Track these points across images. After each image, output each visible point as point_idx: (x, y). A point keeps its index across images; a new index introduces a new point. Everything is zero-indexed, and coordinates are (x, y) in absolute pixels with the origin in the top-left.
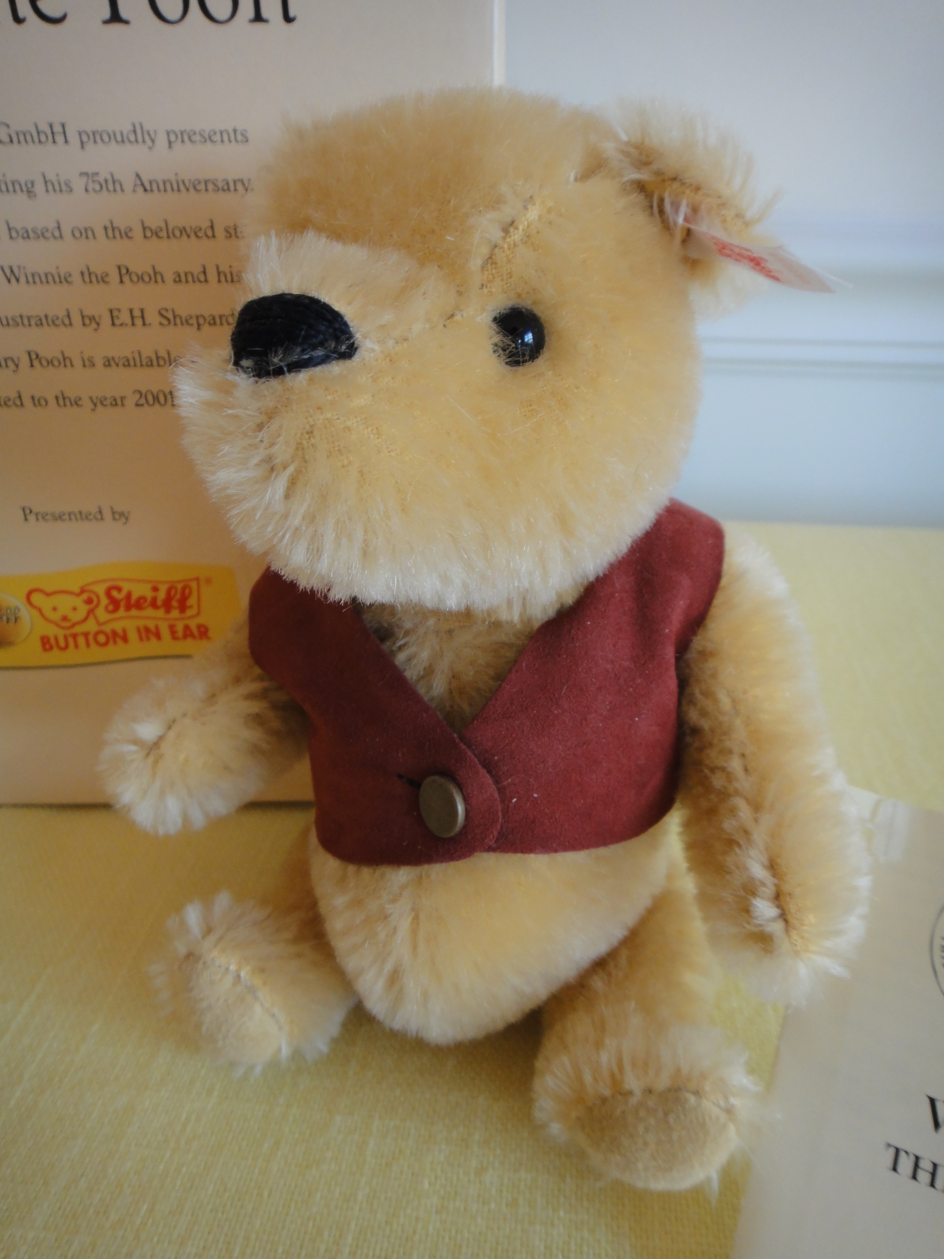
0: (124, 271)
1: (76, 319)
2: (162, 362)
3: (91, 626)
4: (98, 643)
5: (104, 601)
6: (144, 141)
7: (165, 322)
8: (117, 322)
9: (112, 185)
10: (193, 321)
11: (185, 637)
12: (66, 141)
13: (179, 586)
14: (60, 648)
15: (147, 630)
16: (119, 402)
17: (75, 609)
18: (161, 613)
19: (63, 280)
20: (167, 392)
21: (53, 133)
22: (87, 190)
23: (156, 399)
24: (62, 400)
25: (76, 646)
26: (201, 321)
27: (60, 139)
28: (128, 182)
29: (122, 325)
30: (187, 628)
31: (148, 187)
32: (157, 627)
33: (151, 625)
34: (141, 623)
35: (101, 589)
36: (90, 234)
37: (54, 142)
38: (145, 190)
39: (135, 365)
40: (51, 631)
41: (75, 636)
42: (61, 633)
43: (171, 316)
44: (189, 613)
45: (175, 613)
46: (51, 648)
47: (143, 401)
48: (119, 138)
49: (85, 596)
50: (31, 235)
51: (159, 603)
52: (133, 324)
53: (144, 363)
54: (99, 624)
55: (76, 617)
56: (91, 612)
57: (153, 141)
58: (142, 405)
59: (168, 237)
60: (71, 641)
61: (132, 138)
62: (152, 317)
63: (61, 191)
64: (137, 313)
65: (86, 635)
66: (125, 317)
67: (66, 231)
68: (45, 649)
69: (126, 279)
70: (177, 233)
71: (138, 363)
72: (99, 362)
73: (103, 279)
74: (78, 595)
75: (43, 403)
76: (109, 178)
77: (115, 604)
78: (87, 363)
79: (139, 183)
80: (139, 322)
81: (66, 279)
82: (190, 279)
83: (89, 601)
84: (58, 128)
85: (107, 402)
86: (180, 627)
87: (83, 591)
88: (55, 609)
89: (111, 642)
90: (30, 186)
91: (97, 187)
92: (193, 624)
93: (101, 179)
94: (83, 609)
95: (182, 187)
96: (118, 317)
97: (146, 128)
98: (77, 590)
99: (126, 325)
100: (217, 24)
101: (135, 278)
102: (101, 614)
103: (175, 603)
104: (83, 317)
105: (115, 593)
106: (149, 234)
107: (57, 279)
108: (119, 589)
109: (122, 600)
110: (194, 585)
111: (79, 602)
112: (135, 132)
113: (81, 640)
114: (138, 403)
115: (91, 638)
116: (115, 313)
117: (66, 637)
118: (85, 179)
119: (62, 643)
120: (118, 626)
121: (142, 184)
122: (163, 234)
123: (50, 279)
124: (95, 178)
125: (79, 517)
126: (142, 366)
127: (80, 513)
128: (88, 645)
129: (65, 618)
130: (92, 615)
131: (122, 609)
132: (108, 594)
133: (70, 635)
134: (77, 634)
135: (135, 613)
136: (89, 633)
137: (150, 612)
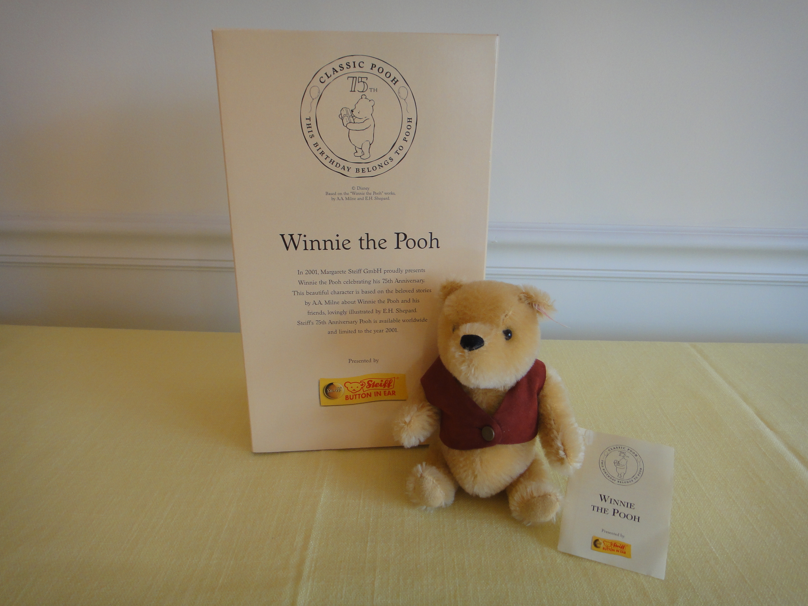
0: (389, 300)
1: (374, 311)
2: (395, 321)
3: (361, 392)
4: (362, 397)
5: (367, 384)
6: (400, 272)
7: (397, 312)
8: (385, 312)
9: (390, 281)
10: (405, 311)
11: (388, 394)
12: (381, 272)
13: (389, 380)
14: (351, 399)
15: (377, 392)
16: (382, 331)
17: (358, 387)
18: (382, 388)
19: (373, 303)
20: (395, 328)
21: (378, 271)
22: (383, 283)
23: (392, 330)
24: (367, 331)
25: (356, 398)
26: (407, 311)
28: (394, 281)
30: (389, 392)
32: (380, 392)
33: (379, 391)
34: (376, 391)
35: (366, 381)
36: (382, 292)
38: (398, 282)
40: (349, 394)
41: (356, 395)
42: (352, 394)
43: (399, 310)
44: (391, 387)
45: (386, 388)
46: (348, 399)
48: (394, 271)
49: (361, 384)
50: (367, 292)
51: (382, 385)
52: (389, 312)
54: (364, 392)
55: (357, 389)
56: (362, 388)
57: (402, 272)
59: (402, 292)
60: (354, 396)
63: (377, 283)
64: (390, 310)
65: (359, 395)
66: (387, 311)
67: (376, 291)
68: (346, 399)
69: (389, 302)
70: (404, 292)
72: (378, 322)
73: (383, 302)
74: (359, 383)
75: (361, 332)
77: (370, 385)
78: (375, 322)
80: (391, 312)
82: (406, 302)
83: (362, 385)
85: (378, 331)
86: (387, 392)
87: (361, 382)
88: (352, 387)
90: (369, 282)
91: (386, 282)
92: (391, 391)
93: (388, 280)
94: (360, 387)
95: (407, 282)
97: (400, 269)
99: (387, 313)
100: (421, 248)
101: (392, 302)
102: (365, 389)
103: (387, 385)
104: (376, 311)
105: (370, 382)
106: (397, 292)
108: (371, 381)
109: (372, 384)
110: (393, 379)
111: (359, 385)
112: (398, 270)
114: (387, 332)
115: (360, 395)
116: (385, 310)
117: (353, 395)
118: (384, 280)
119: (352, 398)
120: (369, 392)
123: (370, 302)
124: (386, 280)
125: (364, 362)
126: (389, 322)
127: (365, 360)
128: (359, 398)
129: (354, 390)
130: (362, 389)
131: (371, 387)
132: (368, 382)
133: (354, 395)
134: (357, 395)
135: (375, 388)
136: (360, 394)
137: (379, 388)
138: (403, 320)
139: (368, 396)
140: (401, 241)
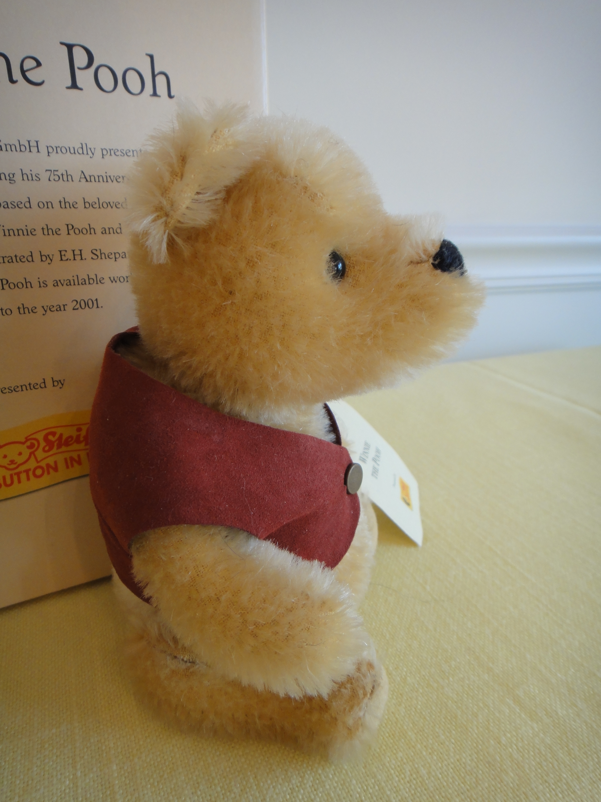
0: (70, 227)
1: (37, 257)
2: (91, 281)
3: (32, 464)
4: (35, 476)
5: (43, 444)
6: (87, 154)
7: (95, 257)
8: (64, 258)
9: (66, 177)
10: (113, 256)
12: (38, 151)
14: (6, 485)
15: (71, 459)
16: (62, 308)
17: (20, 454)
18: (82, 446)
19: (29, 233)
20: (94, 299)
21: (30, 146)
22: (49, 180)
23: (86, 304)
24: (23, 309)
25: (19, 482)
26: (117, 256)
27: (34, 150)
28: (77, 176)
29: (67, 260)
31: (89, 180)
35: (40, 437)
36: (50, 205)
37: (30, 151)
38: (87, 181)
39: (74, 284)
42: (7, 474)
43: (99, 254)
47: (78, 306)
48: (72, 151)
49: (28, 443)
50: (10, 206)
51: (82, 439)
52: (74, 259)
53: (80, 283)
54: (38, 462)
55: (20, 460)
56: (32, 454)
57: (93, 154)
58: (78, 309)
59: (99, 208)
60: (15, 478)
61: (80, 151)
62: (87, 254)
63: (32, 180)
64: (78, 252)
65: (27, 471)
66: (70, 255)
67: (34, 204)
69: (71, 232)
70: (105, 205)
71: (76, 283)
72: (50, 284)
73: (57, 232)
74: (23, 443)
75: (9, 312)
76: (65, 173)
77: (50, 445)
78: (42, 285)
79: (83, 176)
80: (78, 258)
81: (32, 233)
82: (111, 231)
83: (31, 446)
84: (33, 144)
85: (54, 309)
87: (27, 439)
88: (5, 457)
89: (46, 473)
90: (11, 176)
91: (57, 178)
93: (59, 173)
94: (26, 452)
95: (109, 179)
96: (65, 255)
97: (88, 147)
98: (23, 440)
99: (70, 260)
100: (132, 95)
101: (77, 231)
102: (40, 454)
104: (41, 256)
105: (50, 437)
106: (87, 205)
107: (25, 233)
108: (54, 434)
109: (55, 441)
111: (23, 449)
112: (82, 148)
113: (23, 476)
114: (75, 308)
115: (31, 473)
116: (63, 253)
117: (11, 476)
118: (49, 173)
119: (8, 481)
121: (85, 178)
122: (97, 206)
123: (20, 232)
124: (56, 173)
125: (28, 388)
126: (79, 284)
127: (30, 384)
128: (28, 479)
129: (12, 462)
130: (32, 456)
131: (55, 447)
132: (46, 438)
133: (15, 474)
134: (20, 472)
135: (64, 448)
136: (30, 470)
137: (75, 446)
138: (112, 279)
139: (51, 471)
140: (79, 68)
